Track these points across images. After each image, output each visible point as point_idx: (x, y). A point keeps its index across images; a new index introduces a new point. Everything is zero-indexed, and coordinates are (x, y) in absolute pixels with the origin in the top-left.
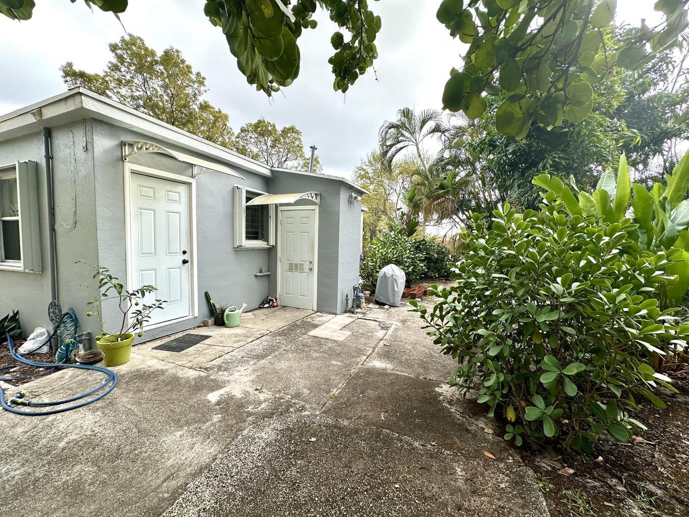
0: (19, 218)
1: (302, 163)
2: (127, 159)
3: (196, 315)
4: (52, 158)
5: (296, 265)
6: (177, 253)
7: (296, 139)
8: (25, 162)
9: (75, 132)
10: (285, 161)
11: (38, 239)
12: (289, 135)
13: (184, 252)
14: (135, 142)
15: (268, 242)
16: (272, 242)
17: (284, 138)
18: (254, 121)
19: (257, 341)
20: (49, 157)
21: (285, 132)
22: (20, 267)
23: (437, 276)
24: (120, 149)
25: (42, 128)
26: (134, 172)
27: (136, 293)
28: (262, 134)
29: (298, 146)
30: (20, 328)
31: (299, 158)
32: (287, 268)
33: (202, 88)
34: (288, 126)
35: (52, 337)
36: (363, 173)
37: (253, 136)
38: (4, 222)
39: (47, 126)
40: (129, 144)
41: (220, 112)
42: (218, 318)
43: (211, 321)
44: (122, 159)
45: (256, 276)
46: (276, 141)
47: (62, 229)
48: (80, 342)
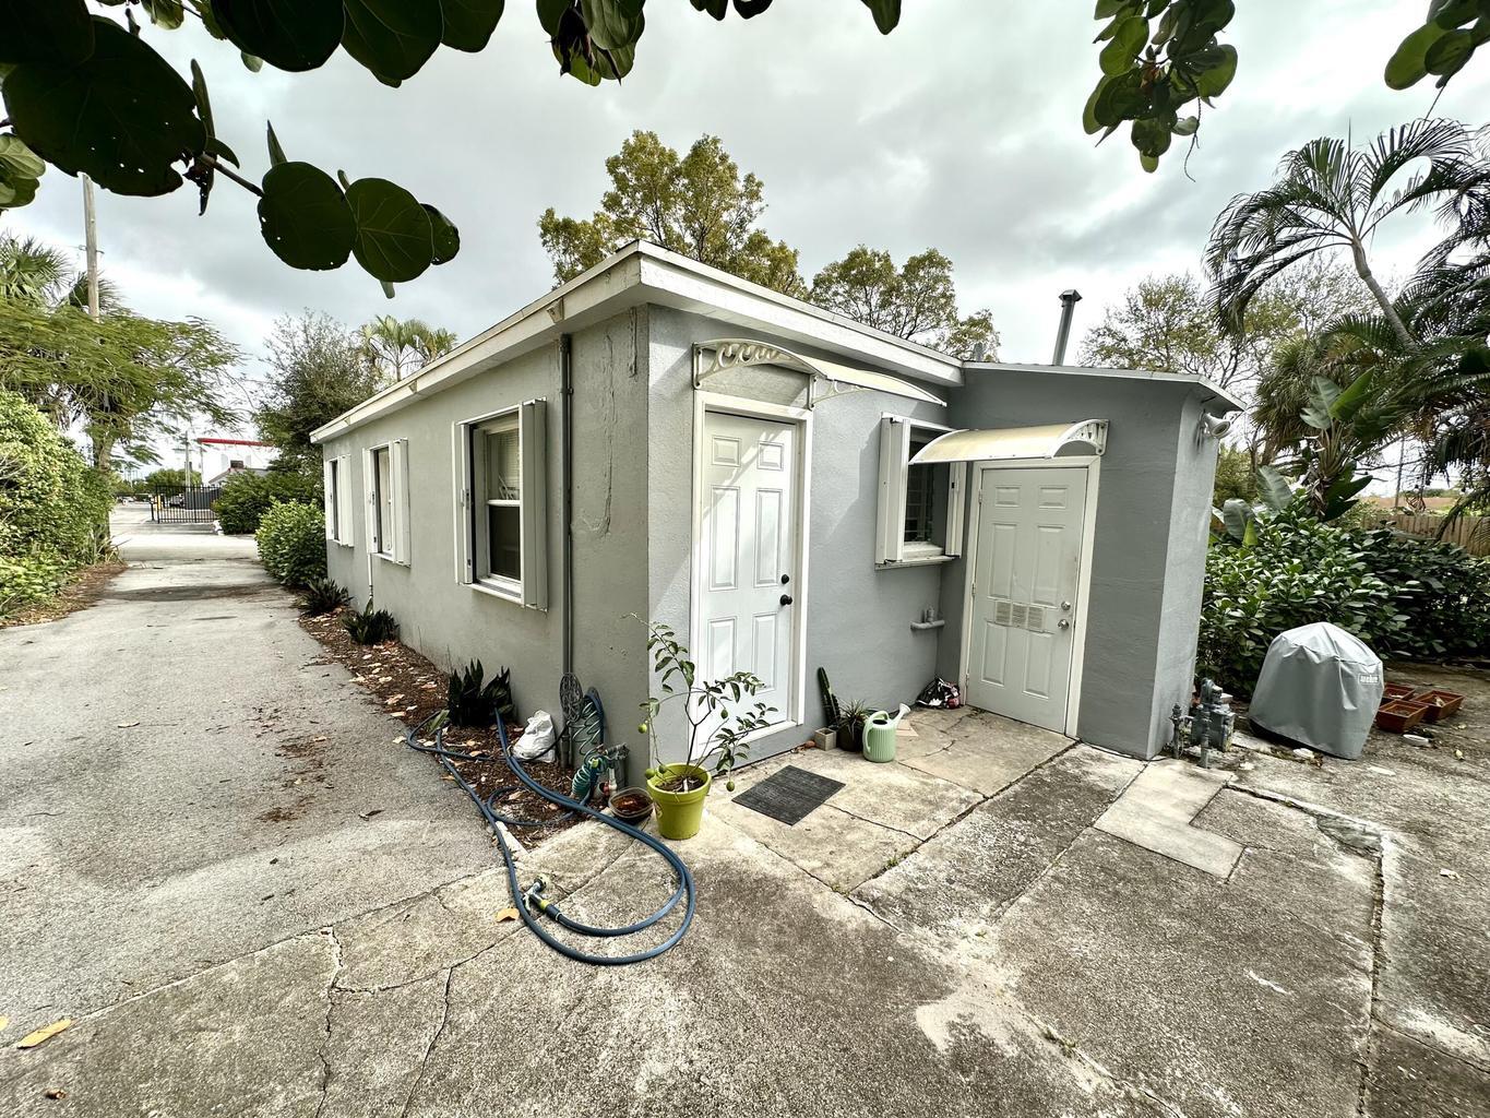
0: (519, 503)
1: (948, 334)
2: (701, 382)
3: (801, 721)
4: (571, 394)
5: (1020, 611)
6: (773, 581)
7: (937, 280)
8: (532, 404)
9: (614, 338)
10: (911, 333)
11: (544, 549)
12: (921, 273)
13: (785, 580)
14: (721, 344)
15: (944, 547)
16: (954, 548)
17: (910, 284)
18: (842, 258)
19: (962, 825)
20: (568, 392)
21: (914, 266)
22: (518, 595)
23: (1441, 650)
24: (689, 363)
25: (558, 336)
26: (712, 411)
27: (720, 687)
28: (860, 282)
29: (944, 295)
30: (510, 702)
31: (943, 324)
32: (992, 614)
33: (755, 206)
34: (920, 252)
35: (561, 736)
36: (1109, 341)
37: (841, 291)
38: (492, 508)
39: (567, 331)
40: (705, 350)
41: (782, 248)
42: (848, 735)
43: (830, 738)
44: (693, 384)
45: (914, 629)
46: (893, 290)
47: (582, 532)
48: (611, 764)
